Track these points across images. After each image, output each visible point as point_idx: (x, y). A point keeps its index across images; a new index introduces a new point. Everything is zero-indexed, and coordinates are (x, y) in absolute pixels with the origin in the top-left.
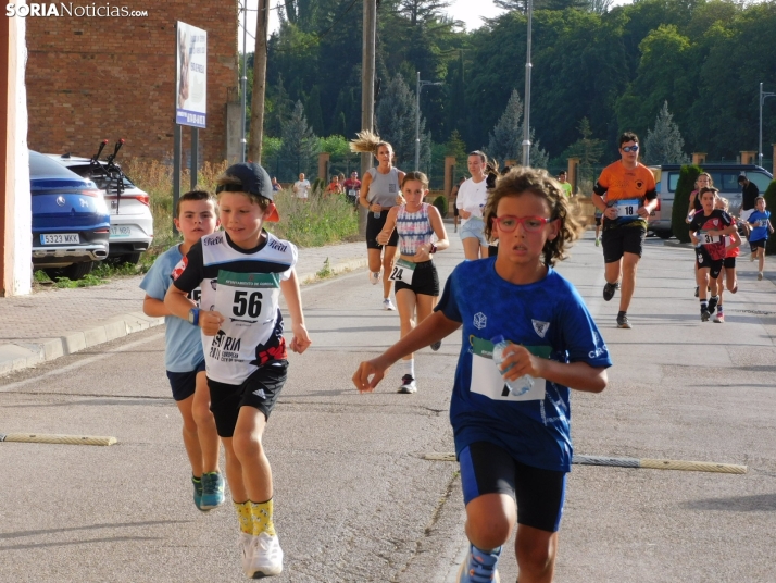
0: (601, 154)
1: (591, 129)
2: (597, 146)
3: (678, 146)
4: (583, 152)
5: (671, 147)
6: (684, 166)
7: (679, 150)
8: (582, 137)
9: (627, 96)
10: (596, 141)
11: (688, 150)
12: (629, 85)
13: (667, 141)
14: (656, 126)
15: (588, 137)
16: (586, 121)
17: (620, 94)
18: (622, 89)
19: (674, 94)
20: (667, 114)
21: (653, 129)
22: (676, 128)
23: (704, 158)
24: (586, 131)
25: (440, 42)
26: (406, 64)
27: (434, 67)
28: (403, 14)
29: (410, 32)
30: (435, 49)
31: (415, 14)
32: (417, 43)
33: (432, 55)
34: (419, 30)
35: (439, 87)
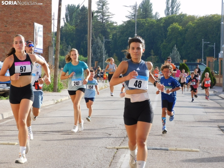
0: (157, 60)
1: (154, 53)
2: (156, 58)
3: (179, 57)
4: (152, 59)
5: (177, 58)
6: (181, 63)
7: (179, 59)
8: (151, 55)
9: (164, 43)
10: (155, 56)
11: (182, 59)
12: (165, 40)
13: (176, 56)
14: (173, 52)
15: (153, 55)
16: (152, 51)
17: (162, 43)
18: (162, 41)
19: (178, 43)
20: (176, 48)
21: (171, 53)
22: (178, 52)
23: (186, 61)
24: (152, 53)
25: (110, 28)
26: (100, 34)
27: (108, 35)
28: (99, 20)
29: (101, 26)
30: (109, 30)
31: (103, 20)
32: (104, 28)
33: (107, 32)
34: (104, 25)
35: (110, 41)
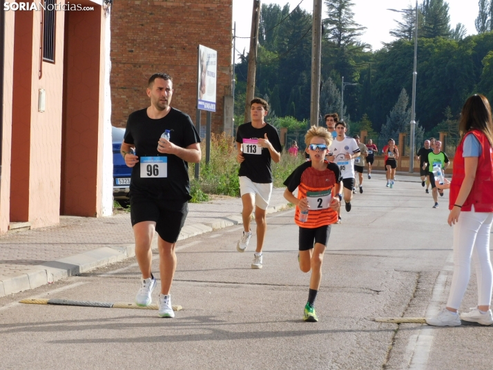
1: (452, 114)
2: (456, 124)
4: (447, 128)
8: (446, 118)
10: (455, 121)
12: (476, 86)
15: (450, 119)
16: (449, 109)
17: (471, 92)
18: (472, 88)
24: (449, 115)
25: (355, 58)
26: (334, 72)
27: (351, 74)
28: (332, 40)
29: (336, 51)
30: (352, 62)
31: (340, 40)
32: (341, 58)
33: (350, 66)
34: (343, 50)
35: (355, 86)
